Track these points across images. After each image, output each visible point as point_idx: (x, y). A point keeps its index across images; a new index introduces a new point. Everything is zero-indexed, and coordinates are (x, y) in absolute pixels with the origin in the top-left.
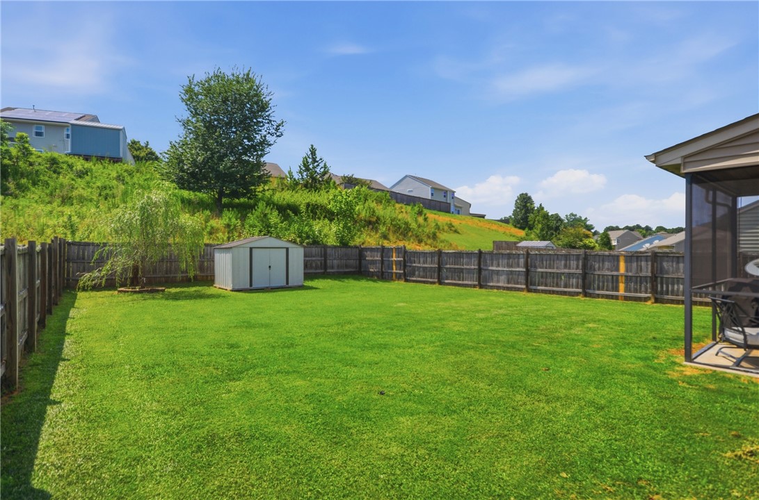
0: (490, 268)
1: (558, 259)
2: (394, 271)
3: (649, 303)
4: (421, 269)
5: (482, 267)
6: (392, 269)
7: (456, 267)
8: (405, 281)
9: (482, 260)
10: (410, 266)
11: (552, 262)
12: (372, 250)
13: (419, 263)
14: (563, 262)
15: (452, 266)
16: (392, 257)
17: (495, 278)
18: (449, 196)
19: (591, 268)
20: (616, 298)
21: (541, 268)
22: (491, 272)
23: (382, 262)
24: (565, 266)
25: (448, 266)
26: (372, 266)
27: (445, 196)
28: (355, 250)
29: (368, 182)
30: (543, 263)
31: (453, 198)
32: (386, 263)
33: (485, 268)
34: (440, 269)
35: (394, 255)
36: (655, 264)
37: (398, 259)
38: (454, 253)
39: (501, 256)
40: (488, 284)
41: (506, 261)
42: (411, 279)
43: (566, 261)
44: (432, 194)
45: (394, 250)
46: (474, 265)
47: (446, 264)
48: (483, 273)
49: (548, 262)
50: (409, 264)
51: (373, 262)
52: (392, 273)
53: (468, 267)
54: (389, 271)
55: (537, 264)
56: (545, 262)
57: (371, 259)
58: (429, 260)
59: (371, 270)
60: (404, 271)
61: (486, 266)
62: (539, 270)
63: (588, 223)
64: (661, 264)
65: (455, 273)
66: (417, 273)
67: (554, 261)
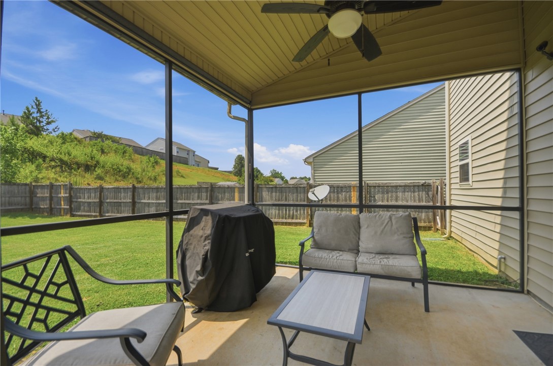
0: (143, 201)
1: (193, 191)
2: (63, 207)
4: (86, 204)
5: (136, 200)
6: (61, 205)
7: (115, 201)
8: (71, 216)
9: (136, 194)
10: (76, 202)
11: (189, 194)
12: (43, 187)
13: (84, 198)
14: (196, 194)
15: (111, 201)
16: (61, 194)
17: (147, 208)
18: (191, 154)
19: (216, 199)
21: (181, 200)
22: (143, 204)
23: (51, 198)
24: (198, 198)
25: (108, 201)
26: (42, 203)
27: (188, 154)
28: (24, 187)
29: (118, 139)
30: (182, 196)
31: (194, 155)
32: (55, 200)
33: (138, 201)
34: (101, 203)
35: (62, 191)
36: (258, 194)
37: (66, 195)
38: (114, 188)
39: (151, 189)
41: (155, 194)
42: (77, 213)
43: (199, 193)
44: (178, 152)
45: (62, 187)
46: (129, 199)
47: (107, 199)
48: (137, 205)
49: (186, 194)
50: (75, 200)
51: (43, 199)
52: (60, 209)
53: (125, 201)
54: (58, 207)
55: (178, 197)
56: (183, 194)
57: (41, 195)
58: (93, 195)
59: (42, 207)
60: (70, 206)
61: (140, 199)
62: (179, 201)
63: (282, 175)
64: (262, 193)
65: (114, 206)
66: (82, 208)
67: (190, 193)
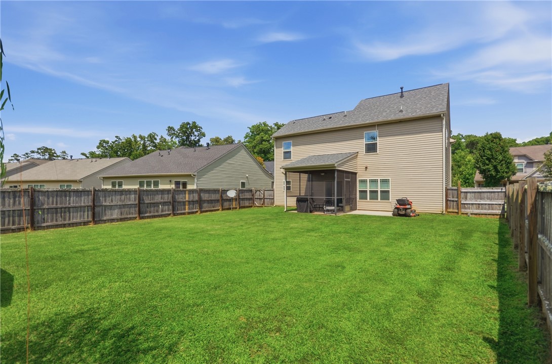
0: (104, 204)
3: (198, 214)
14: (160, 196)
17: (108, 212)
20: (184, 214)
22: (104, 207)
40: (103, 219)
